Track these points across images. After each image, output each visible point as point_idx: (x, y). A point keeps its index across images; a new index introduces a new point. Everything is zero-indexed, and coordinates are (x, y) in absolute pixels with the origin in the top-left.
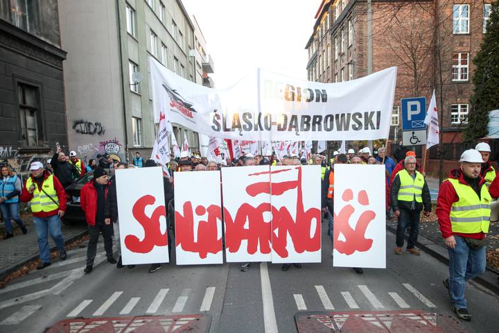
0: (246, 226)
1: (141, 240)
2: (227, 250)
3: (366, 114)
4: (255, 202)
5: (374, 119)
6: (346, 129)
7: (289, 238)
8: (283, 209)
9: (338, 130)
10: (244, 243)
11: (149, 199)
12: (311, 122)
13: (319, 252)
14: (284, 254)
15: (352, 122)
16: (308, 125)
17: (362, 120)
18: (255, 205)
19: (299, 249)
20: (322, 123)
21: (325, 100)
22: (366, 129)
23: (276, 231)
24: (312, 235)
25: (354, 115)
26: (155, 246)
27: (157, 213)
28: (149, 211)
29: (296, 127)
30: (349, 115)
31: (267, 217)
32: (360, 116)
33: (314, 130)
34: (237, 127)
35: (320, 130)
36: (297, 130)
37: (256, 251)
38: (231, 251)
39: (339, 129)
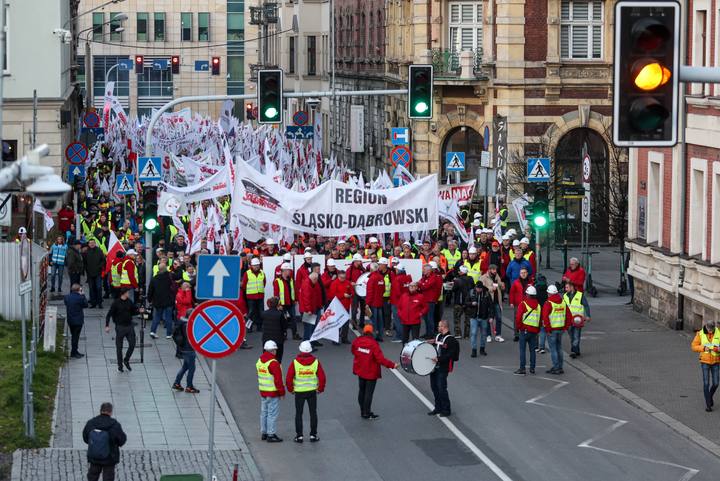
3: (417, 210)
5: (423, 215)
6: (402, 222)
9: (396, 223)
12: (374, 220)
15: (406, 217)
16: (372, 222)
17: (414, 215)
20: (383, 219)
21: (385, 202)
22: (417, 222)
25: (408, 211)
30: (403, 211)
32: (412, 212)
34: (313, 224)
36: (364, 226)
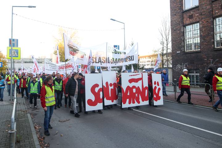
0: (128, 94)
1: (93, 101)
2: (122, 103)
4: (131, 85)
7: (140, 97)
8: (138, 87)
10: (128, 100)
11: (97, 85)
13: (148, 101)
14: (139, 102)
18: (131, 87)
19: (143, 101)
23: (137, 95)
24: (146, 96)
26: (98, 103)
27: (99, 91)
28: (97, 90)
31: (134, 90)
34: (100, 61)
37: (131, 103)
38: (124, 104)
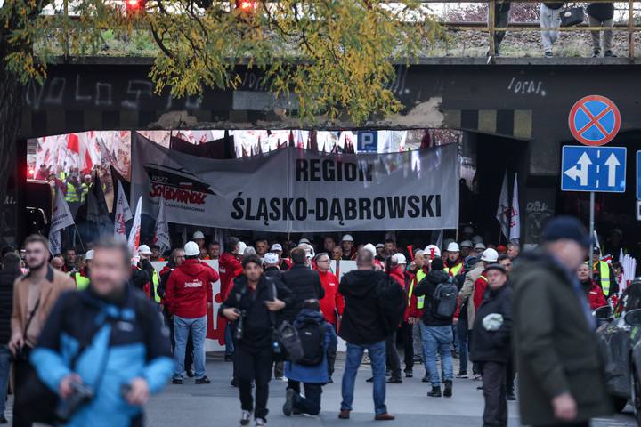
3: (424, 197)
5: (433, 205)
6: (401, 215)
9: (391, 217)
12: (357, 208)
15: (408, 208)
16: (355, 212)
17: (420, 205)
20: (372, 208)
22: (424, 215)
25: (411, 198)
29: (339, 214)
30: (404, 198)
32: (417, 201)
33: (362, 217)
34: (262, 214)
35: (369, 217)
36: (341, 218)
39: (393, 215)
